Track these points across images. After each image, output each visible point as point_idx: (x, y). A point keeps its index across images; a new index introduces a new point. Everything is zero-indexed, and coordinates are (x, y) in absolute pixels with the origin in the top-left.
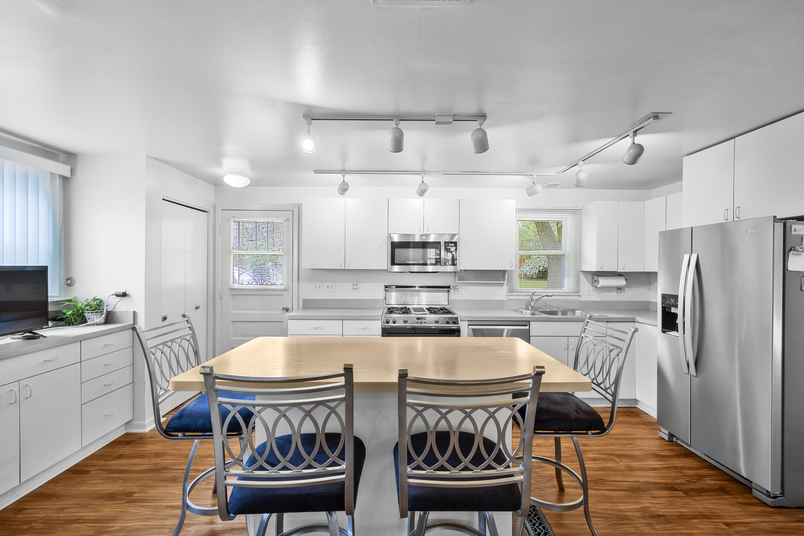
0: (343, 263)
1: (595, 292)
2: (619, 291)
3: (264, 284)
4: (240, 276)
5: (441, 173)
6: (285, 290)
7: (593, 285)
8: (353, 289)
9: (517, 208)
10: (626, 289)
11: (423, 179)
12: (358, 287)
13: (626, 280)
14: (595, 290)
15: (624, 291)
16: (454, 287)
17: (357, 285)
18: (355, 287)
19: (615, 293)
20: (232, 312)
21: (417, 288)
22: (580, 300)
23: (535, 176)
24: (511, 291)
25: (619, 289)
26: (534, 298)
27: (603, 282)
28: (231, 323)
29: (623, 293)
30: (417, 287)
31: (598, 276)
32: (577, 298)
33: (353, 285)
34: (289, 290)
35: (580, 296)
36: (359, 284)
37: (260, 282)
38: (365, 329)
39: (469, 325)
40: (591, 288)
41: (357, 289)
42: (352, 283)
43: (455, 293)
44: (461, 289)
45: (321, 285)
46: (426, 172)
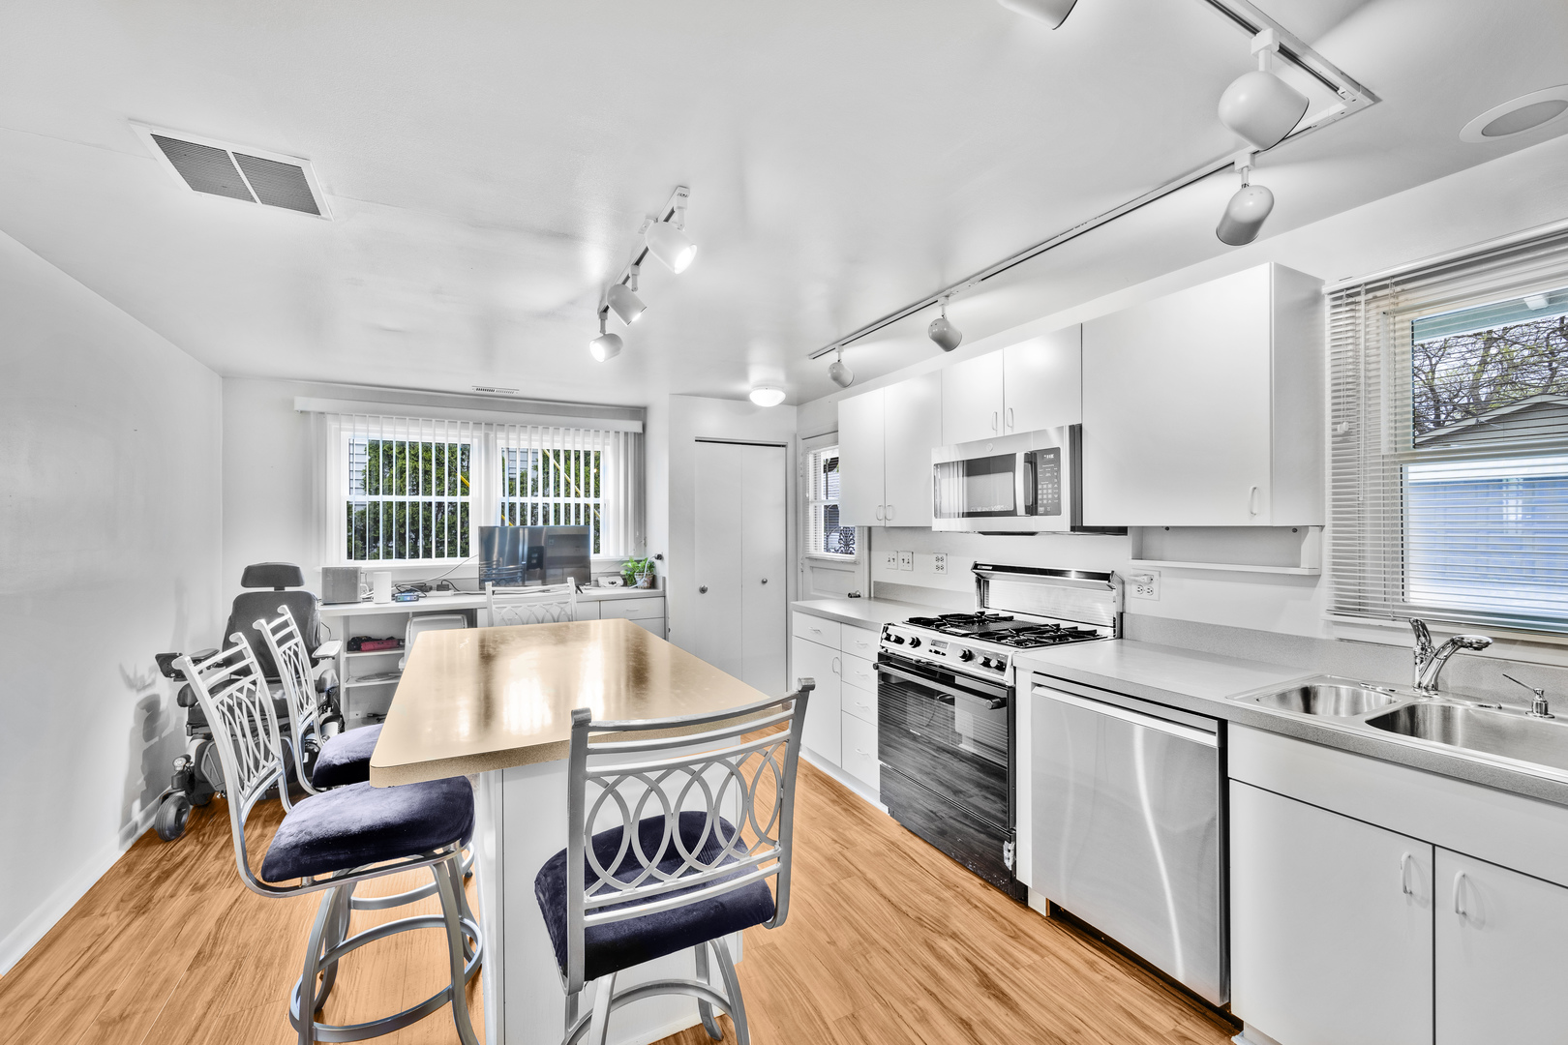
0: (882, 515)
6: (856, 563)
8: (938, 568)
11: (943, 310)
12: (944, 564)
16: (1135, 579)
17: (942, 560)
18: (940, 563)
33: (938, 559)
34: (860, 563)
36: (945, 556)
41: (942, 568)
42: (935, 556)
43: (1141, 596)
44: (1154, 586)
45: (895, 557)
46: (946, 293)
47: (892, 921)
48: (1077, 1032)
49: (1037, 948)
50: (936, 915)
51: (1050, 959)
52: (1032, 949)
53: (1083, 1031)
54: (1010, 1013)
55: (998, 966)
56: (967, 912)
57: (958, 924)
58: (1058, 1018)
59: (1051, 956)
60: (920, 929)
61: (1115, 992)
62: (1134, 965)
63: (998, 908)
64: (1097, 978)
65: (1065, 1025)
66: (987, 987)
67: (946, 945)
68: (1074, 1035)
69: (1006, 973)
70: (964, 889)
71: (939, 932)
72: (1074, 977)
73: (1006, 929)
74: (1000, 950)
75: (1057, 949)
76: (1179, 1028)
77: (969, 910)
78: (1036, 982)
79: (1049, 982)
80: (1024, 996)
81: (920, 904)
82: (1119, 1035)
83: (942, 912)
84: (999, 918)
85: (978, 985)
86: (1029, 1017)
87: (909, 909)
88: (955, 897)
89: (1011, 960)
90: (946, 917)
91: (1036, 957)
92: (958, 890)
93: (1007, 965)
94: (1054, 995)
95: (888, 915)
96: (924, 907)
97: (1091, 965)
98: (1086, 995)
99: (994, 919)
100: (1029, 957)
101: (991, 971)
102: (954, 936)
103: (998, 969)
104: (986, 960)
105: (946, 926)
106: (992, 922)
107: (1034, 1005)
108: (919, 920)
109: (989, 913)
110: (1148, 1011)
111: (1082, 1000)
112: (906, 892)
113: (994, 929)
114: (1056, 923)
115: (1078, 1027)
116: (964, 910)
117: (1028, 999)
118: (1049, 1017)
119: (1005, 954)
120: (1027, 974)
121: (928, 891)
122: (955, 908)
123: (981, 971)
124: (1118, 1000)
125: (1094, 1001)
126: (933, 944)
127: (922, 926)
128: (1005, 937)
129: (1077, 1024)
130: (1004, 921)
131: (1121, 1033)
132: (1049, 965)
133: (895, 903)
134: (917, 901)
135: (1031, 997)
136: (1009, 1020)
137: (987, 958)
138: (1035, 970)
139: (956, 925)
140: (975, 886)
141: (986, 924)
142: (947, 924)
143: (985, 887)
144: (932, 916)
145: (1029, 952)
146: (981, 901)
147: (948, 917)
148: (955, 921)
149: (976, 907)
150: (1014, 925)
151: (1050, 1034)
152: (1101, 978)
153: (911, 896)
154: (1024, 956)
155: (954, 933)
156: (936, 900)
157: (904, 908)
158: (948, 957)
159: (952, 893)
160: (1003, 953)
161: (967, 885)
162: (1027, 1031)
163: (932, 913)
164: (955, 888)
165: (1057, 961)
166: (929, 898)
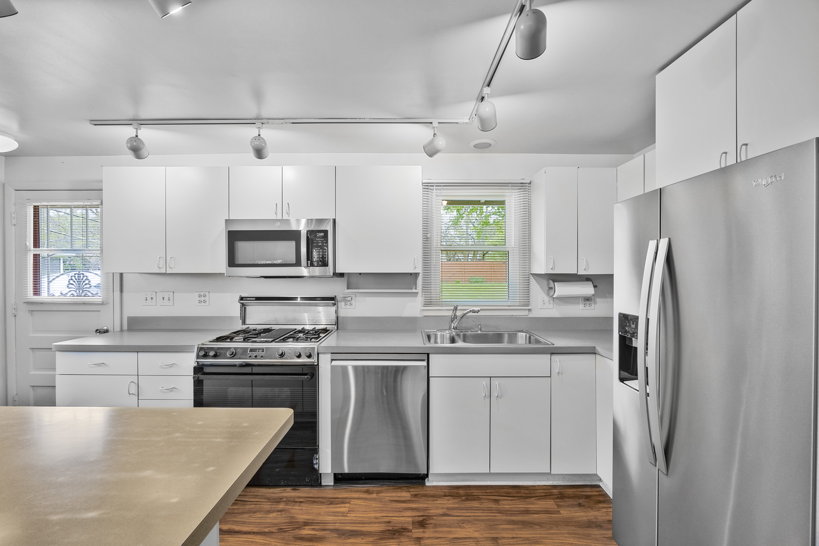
0: (162, 264)
1: (551, 306)
2: (588, 303)
3: (83, 294)
4: (51, 284)
5: (286, 121)
6: (103, 304)
7: (548, 294)
8: (200, 302)
9: (424, 181)
10: (598, 300)
12: (207, 299)
13: (595, 287)
14: (551, 301)
15: (595, 303)
16: (344, 299)
17: (205, 296)
18: (202, 299)
19: (581, 306)
20: (32, 335)
21: (299, 301)
22: (530, 316)
23: (435, 124)
24: (428, 303)
25: (587, 299)
26: (459, 313)
27: (561, 289)
28: (31, 351)
29: (593, 305)
30: (299, 299)
31: (554, 281)
32: (526, 313)
33: (200, 296)
34: (108, 304)
35: (530, 310)
36: (207, 294)
37: (78, 291)
38: (172, 366)
39: (332, 360)
40: (547, 299)
41: (205, 302)
42: (198, 294)
43: (346, 307)
44: (353, 302)
45: (154, 296)
46: (262, 121)
47: (267, 542)
48: (389, 522)
49: (343, 501)
50: (287, 521)
51: (353, 502)
52: (343, 503)
53: (391, 520)
54: (363, 537)
55: (338, 522)
56: (300, 508)
57: (302, 517)
58: (379, 523)
59: (352, 500)
60: (286, 534)
61: (385, 496)
62: (380, 481)
63: (311, 495)
64: (374, 496)
65: (384, 524)
66: (343, 534)
67: (306, 532)
68: (389, 524)
69: (344, 522)
70: (286, 497)
71: (297, 528)
72: (367, 502)
73: (324, 502)
74: (331, 514)
75: (351, 495)
76: (412, 493)
77: (299, 506)
78: (358, 515)
79: (362, 511)
80: (360, 525)
81: (273, 521)
82: (401, 511)
83: (288, 517)
84: (316, 500)
85: (339, 537)
86: (371, 532)
87: (269, 529)
88: (287, 504)
89: (340, 514)
90: (293, 517)
91: (347, 505)
92: (284, 500)
93: (341, 518)
94: (369, 515)
95: (262, 541)
96: (276, 521)
97: (367, 492)
98: (378, 505)
99: (314, 502)
100: (345, 507)
101: (337, 526)
102: (306, 524)
103: (339, 523)
104: (331, 523)
105: (297, 522)
106: (316, 504)
107: (367, 525)
108: (281, 530)
109: (310, 500)
110: (399, 495)
111: (378, 509)
112: (258, 521)
113: (319, 507)
114: (339, 485)
115: (388, 520)
116: (297, 508)
117: (362, 525)
118: (376, 525)
119: (335, 514)
120: (352, 515)
121: (269, 512)
122: (293, 510)
123: (335, 530)
124: (388, 498)
125: (382, 506)
126: (301, 536)
127: (285, 532)
128: (327, 506)
129: (387, 519)
130: (320, 499)
131: (400, 510)
132: (355, 504)
133: (258, 531)
134: (269, 521)
135: (362, 523)
136: (365, 540)
137: (330, 522)
138: (353, 511)
139: (302, 518)
140: (290, 492)
141: (313, 506)
142: (297, 520)
143: (295, 490)
144: (285, 523)
145: (343, 505)
146: (300, 497)
147: (294, 517)
148: (299, 516)
149: (301, 502)
150: (325, 498)
151: (383, 532)
152: (375, 495)
153: (263, 521)
154: (343, 509)
155: (305, 522)
156: (279, 513)
157: (266, 530)
158: (313, 536)
159: (283, 503)
160: (334, 514)
161: (285, 494)
162: (375, 538)
163: (284, 521)
164: (282, 500)
165: (356, 501)
166: (274, 514)
